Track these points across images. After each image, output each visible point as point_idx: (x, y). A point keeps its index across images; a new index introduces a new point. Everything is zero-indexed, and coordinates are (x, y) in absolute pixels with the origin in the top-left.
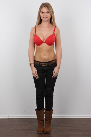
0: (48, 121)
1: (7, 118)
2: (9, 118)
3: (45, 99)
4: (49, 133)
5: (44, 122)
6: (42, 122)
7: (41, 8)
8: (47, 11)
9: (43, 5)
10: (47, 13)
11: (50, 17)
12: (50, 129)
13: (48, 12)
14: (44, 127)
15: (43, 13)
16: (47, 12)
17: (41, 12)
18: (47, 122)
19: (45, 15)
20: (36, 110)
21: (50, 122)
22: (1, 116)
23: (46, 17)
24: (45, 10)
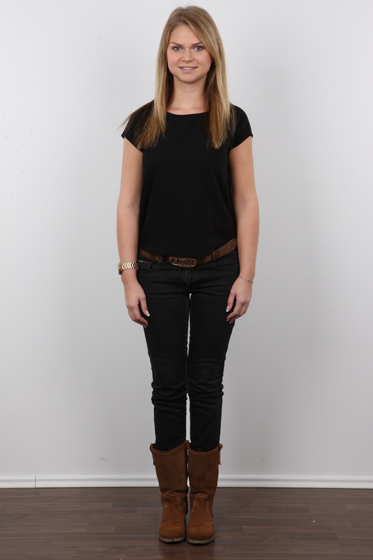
0: (204, 492)
1: (31, 485)
2: (40, 485)
3: (188, 402)
4: (208, 541)
5: (186, 499)
6: (179, 497)
7: (170, 27)
8: (195, 41)
9: (180, 15)
10: (194, 51)
11: (208, 67)
12: (213, 526)
13: (199, 47)
14: (188, 516)
15: (178, 47)
16: (194, 46)
17: (171, 45)
18: (197, 496)
19: (187, 59)
20: (153, 447)
21: (210, 499)
22: (2, 478)
23: (190, 65)
24: (185, 35)
